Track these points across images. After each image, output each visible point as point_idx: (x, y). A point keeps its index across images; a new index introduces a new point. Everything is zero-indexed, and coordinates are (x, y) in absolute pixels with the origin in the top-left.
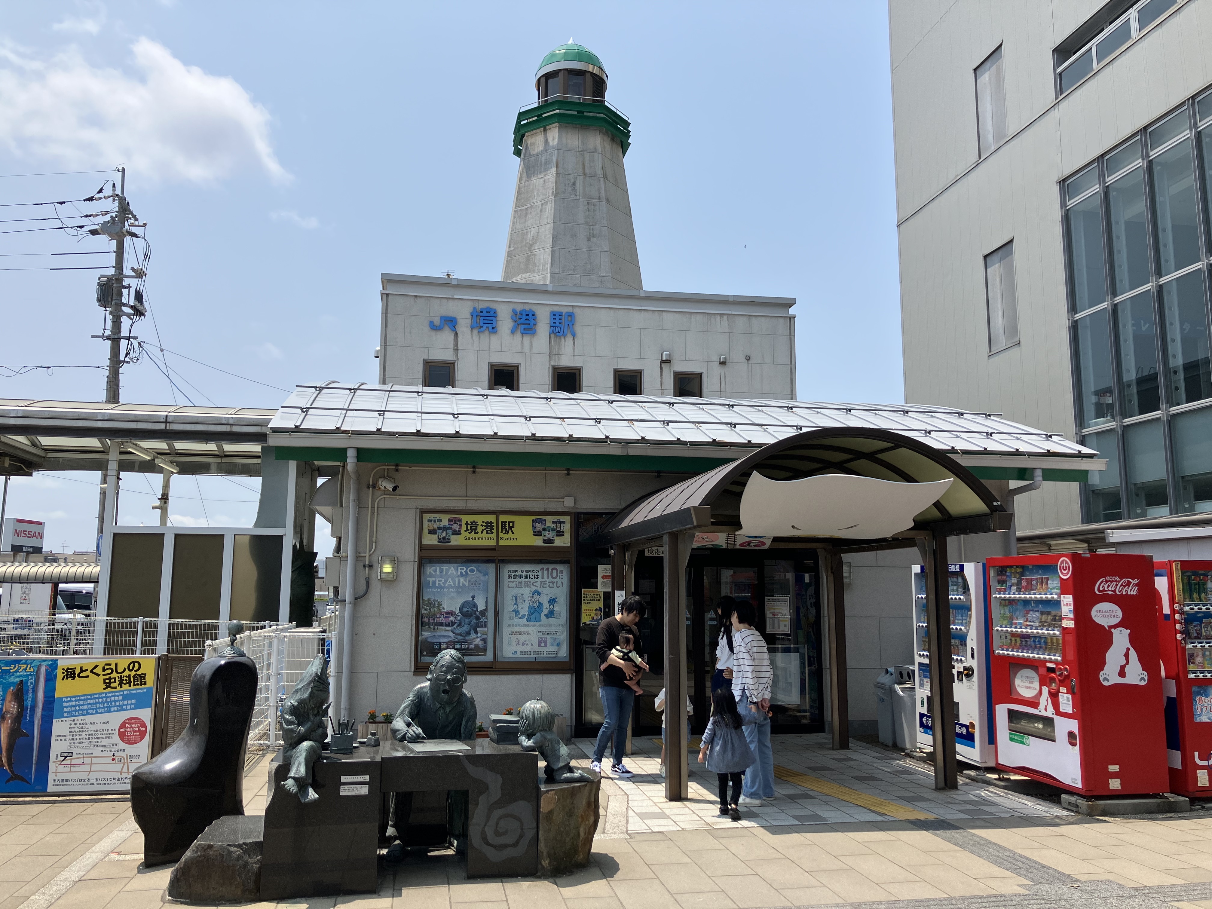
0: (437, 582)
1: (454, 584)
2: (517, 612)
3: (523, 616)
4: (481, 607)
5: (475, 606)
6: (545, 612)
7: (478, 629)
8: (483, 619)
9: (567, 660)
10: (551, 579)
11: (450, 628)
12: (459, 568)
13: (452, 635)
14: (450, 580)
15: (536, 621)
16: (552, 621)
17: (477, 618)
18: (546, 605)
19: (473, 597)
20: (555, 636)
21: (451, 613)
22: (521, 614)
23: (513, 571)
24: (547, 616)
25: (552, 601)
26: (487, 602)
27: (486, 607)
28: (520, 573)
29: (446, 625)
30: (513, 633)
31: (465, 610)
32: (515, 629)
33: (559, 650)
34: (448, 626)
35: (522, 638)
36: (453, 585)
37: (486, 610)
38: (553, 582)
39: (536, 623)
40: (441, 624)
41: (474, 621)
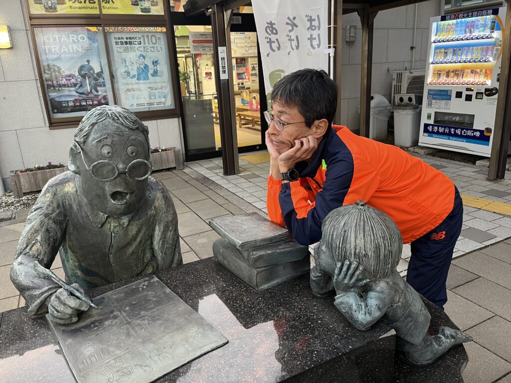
0: (53, 49)
1: (69, 50)
2: (128, 73)
3: (134, 76)
4: (97, 70)
5: (91, 69)
6: (151, 71)
7: (99, 88)
8: (101, 80)
9: (173, 107)
10: (151, 45)
11: (73, 89)
12: (70, 36)
13: (77, 94)
14: (64, 46)
15: (144, 79)
16: (157, 79)
17: (96, 79)
18: (151, 66)
19: (88, 61)
20: (160, 90)
21: (71, 76)
22: (132, 74)
23: (119, 38)
24: (153, 75)
25: (155, 63)
26: (101, 66)
27: (102, 69)
28: (125, 40)
29: (68, 86)
30: (128, 90)
31: (83, 72)
32: (130, 87)
33: (166, 100)
34: (71, 87)
35: (137, 93)
36: (67, 51)
37: (102, 72)
38: (153, 47)
39: (145, 81)
40: (64, 86)
41: (93, 81)
